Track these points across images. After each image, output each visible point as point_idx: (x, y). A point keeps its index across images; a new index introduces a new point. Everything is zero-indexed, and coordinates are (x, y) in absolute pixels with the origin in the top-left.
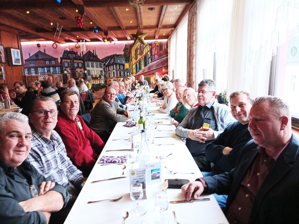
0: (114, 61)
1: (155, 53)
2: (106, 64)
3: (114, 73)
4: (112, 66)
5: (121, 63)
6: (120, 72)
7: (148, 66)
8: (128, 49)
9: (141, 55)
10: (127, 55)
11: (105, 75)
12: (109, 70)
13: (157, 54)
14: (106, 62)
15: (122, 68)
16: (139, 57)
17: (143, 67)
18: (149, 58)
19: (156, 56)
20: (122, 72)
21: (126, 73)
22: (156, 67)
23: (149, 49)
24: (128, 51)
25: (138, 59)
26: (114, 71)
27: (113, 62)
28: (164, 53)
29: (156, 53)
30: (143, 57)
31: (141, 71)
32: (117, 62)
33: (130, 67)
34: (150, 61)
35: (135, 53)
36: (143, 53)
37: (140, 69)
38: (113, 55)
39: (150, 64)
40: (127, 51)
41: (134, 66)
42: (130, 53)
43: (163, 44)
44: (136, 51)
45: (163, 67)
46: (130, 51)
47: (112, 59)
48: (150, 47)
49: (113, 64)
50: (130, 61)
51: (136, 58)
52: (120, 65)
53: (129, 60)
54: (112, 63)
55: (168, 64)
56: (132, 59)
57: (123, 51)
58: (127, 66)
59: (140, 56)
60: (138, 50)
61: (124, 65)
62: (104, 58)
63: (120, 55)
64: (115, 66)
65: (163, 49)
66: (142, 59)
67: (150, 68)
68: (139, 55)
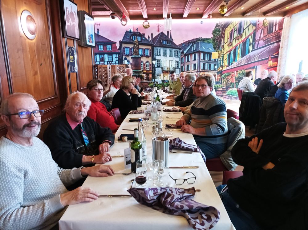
0: (197, 47)
1: (260, 37)
2: (185, 52)
3: (195, 65)
4: (193, 55)
5: (208, 51)
6: (204, 65)
7: (247, 56)
8: (219, 30)
9: (238, 40)
10: (217, 39)
11: (182, 67)
12: (188, 61)
13: (262, 39)
14: (185, 49)
15: (207, 58)
16: (235, 43)
17: (239, 58)
18: (250, 45)
19: (261, 42)
20: (206, 64)
21: (212, 65)
22: (259, 58)
23: (251, 31)
24: (220, 33)
25: (234, 45)
26: (195, 63)
27: (195, 49)
28: (274, 38)
29: (262, 36)
30: (241, 43)
31: (236, 63)
32: (201, 50)
33: (219, 57)
34: (251, 49)
35: (229, 36)
36: (241, 37)
37: (234, 60)
38: (196, 39)
39: (251, 54)
40: (218, 34)
41: (226, 56)
42: (222, 36)
44: (231, 34)
45: (270, 59)
46: (222, 34)
47: (195, 45)
48: (254, 28)
49: (194, 53)
50: (221, 48)
51: (230, 44)
52: (204, 53)
53: (219, 47)
54: (194, 51)
55: (278, 54)
56: (223, 46)
57: (212, 33)
58: (215, 55)
59: (237, 41)
60: (234, 32)
61: (210, 54)
62: (183, 44)
63: (207, 39)
64: (197, 54)
65: (274, 31)
66: (238, 45)
67: (249, 59)
68: (235, 40)
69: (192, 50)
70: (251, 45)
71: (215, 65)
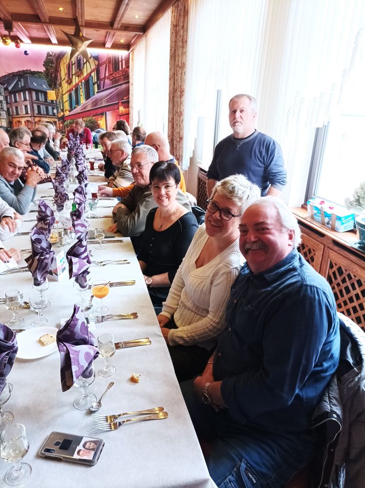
0: (26, 82)
1: (105, 75)
2: (10, 88)
3: (26, 106)
4: (22, 93)
5: (40, 88)
6: (39, 107)
7: (93, 98)
8: (53, 62)
9: (78, 76)
10: (51, 74)
11: (8, 109)
12: (16, 101)
13: (108, 78)
14: (9, 84)
15: (42, 98)
16: (75, 80)
17: (83, 100)
18: (94, 84)
19: (107, 81)
20: (41, 106)
21: (50, 108)
22: (107, 102)
23: (93, 67)
24: (54, 66)
25: (74, 83)
26: (26, 104)
27: (23, 85)
28: (122, 77)
29: (107, 75)
30: (83, 81)
31: (80, 106)
32: (32, 87)
33: (57, 98)
34: (96, 90)
35: (66, 71)
36: (82, 73)
37: (78, 103)
38: (23, 71)
39: (97, 96)
40: (51, 67)
41: (66, 97)
42: (57, 70)
43: (120, 60)
44: (69, 68)
45: (120, 104)
46: (56, 66)
47: (22, 80)
48: (97, 63)
49: (23, 90)
50: (58, 86)
51: (70, 82)
52: (37, 92)
53: (55, 84)
54: (22, 87)
55: (128, 98)
56: (61, 83)
57: (44, 65)
58: (52, 95)
59: (77, 78)
60: (72, 65)
61: (45, 94)
62: (5, 76)
63: (38, 73)
64: (27, 93)
65: (120, 68)
66: (80, 84)
67: (96, 103)
68: (74, 76)
69: (20, 86)
70: (96, 85)
71: (53, 109)
